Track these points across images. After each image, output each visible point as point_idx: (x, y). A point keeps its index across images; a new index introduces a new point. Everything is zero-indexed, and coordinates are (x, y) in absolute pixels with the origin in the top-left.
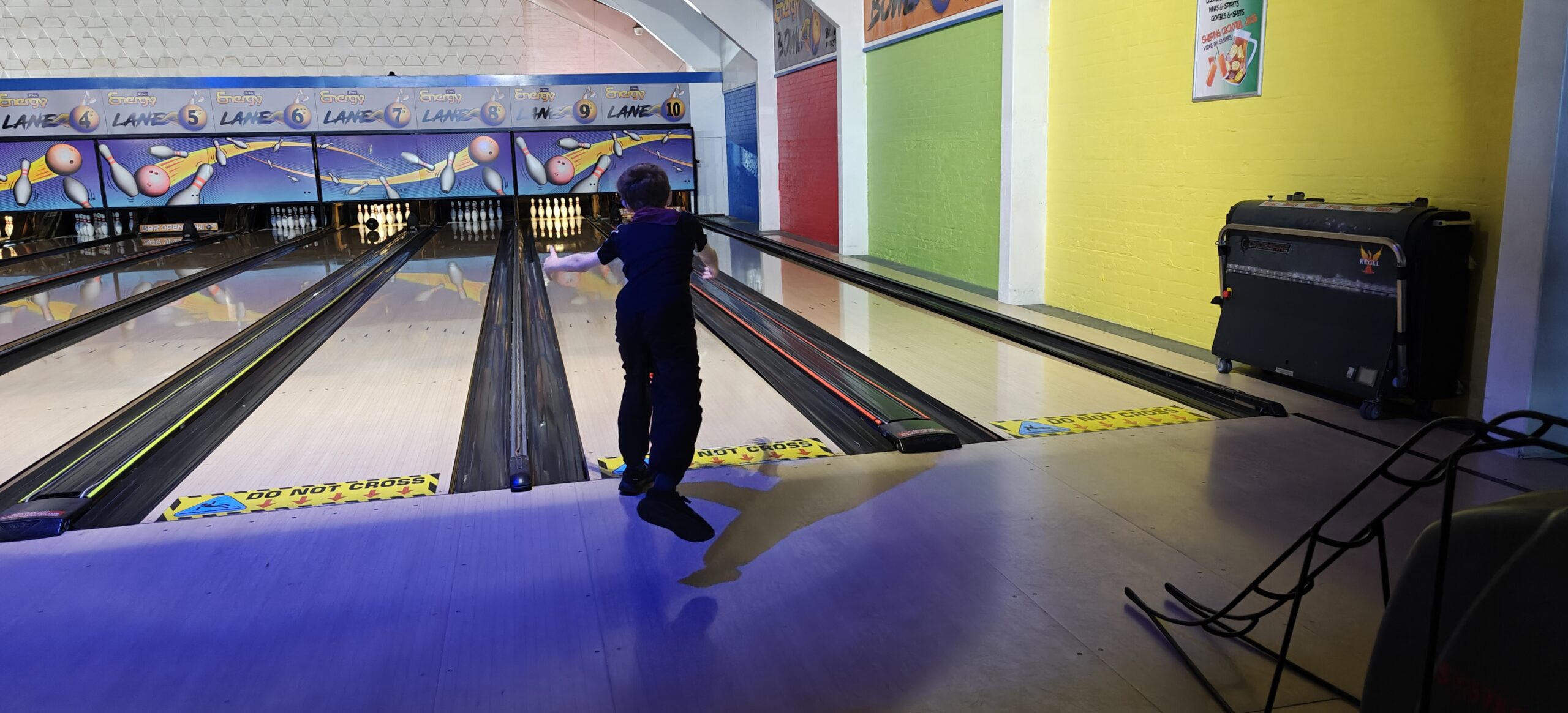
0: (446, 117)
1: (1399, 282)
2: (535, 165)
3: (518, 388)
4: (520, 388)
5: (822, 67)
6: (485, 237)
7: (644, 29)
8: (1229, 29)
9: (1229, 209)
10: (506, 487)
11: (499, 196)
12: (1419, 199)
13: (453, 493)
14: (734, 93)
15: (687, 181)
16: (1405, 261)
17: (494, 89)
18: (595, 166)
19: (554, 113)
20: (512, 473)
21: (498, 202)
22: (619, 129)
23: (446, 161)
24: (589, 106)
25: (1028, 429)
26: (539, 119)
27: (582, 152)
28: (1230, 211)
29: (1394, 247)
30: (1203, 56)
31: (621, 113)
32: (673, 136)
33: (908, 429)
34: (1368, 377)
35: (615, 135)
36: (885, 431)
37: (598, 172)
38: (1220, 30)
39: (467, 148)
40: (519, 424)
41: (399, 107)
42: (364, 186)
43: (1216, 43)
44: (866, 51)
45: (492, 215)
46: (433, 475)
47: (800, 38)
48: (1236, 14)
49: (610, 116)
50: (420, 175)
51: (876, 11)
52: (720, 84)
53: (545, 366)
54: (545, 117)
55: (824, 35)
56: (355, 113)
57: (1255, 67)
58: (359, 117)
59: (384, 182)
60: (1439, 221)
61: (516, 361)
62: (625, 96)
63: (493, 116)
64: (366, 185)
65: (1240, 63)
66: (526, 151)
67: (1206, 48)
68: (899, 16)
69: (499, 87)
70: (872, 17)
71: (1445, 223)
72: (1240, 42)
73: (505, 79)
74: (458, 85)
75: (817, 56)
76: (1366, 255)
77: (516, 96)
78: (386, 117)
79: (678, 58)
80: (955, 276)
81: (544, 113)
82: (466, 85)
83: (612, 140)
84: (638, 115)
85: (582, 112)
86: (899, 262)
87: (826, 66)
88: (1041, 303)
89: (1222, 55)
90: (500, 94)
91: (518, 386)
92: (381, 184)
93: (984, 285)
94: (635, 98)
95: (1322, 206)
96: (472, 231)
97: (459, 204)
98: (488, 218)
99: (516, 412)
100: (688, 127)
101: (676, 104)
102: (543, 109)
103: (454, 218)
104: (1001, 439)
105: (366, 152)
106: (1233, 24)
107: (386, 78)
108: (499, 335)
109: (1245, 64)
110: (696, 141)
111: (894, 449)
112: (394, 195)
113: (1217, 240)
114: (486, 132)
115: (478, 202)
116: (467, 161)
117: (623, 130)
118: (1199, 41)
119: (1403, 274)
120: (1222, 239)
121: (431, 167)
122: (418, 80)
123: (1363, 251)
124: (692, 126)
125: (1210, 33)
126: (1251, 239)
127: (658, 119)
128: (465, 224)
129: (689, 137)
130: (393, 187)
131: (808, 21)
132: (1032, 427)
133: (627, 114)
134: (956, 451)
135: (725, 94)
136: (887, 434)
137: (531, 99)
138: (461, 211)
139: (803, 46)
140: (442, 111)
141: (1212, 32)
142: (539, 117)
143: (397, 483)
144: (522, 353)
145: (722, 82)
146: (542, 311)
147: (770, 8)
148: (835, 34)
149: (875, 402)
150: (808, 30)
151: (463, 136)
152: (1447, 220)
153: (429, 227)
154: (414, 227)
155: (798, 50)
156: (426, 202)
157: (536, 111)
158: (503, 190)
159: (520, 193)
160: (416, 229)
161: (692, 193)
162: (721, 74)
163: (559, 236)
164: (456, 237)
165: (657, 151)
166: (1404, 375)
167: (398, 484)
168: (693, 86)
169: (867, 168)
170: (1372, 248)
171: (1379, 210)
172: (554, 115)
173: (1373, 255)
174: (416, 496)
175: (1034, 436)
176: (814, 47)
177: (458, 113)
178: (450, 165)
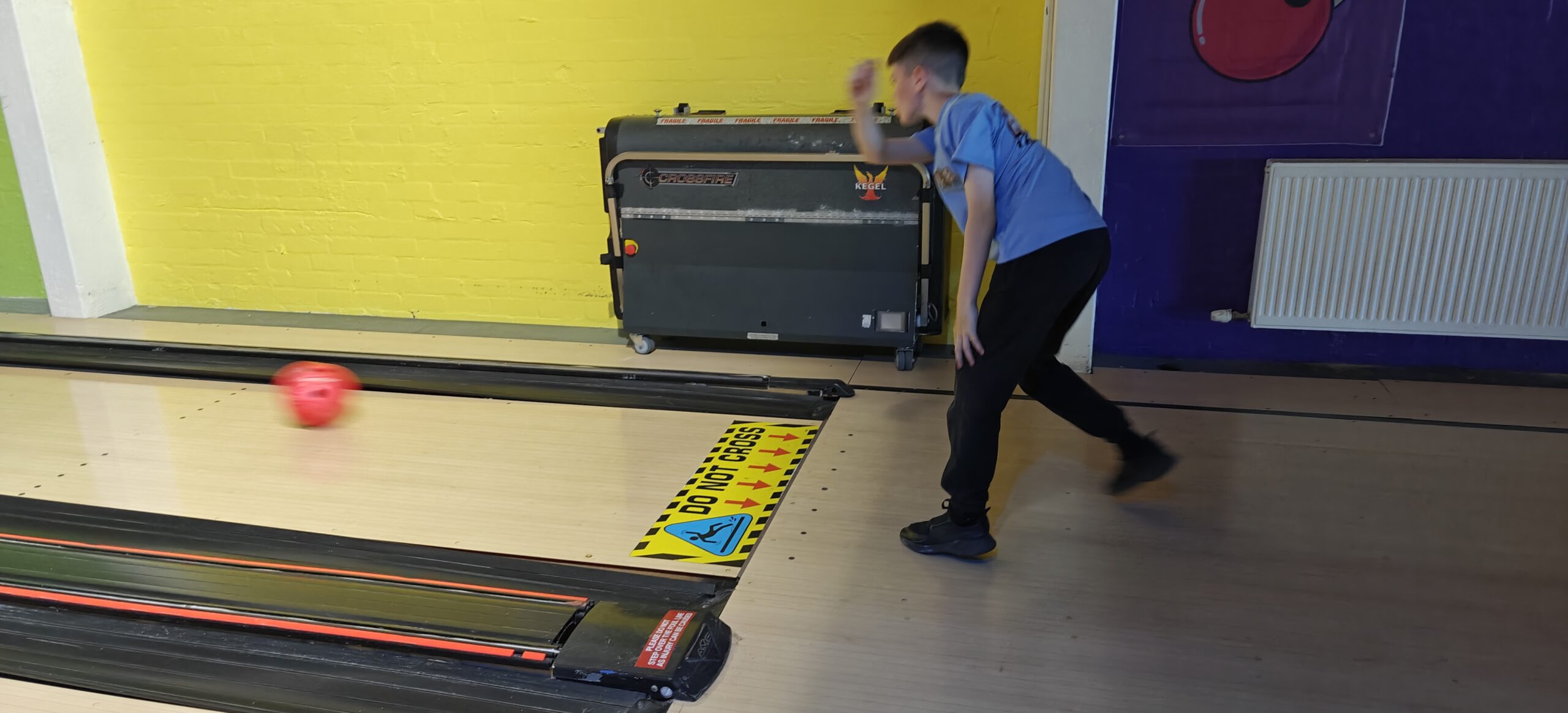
1: (924, 206)
34: (893, 322)
76: (865, 178)
88: (134, 305)
119: (927, 195)
120: (606, 175)
123: (858, 174)
126: (661, 171)
132: (701, 535)
173: (874, 176)
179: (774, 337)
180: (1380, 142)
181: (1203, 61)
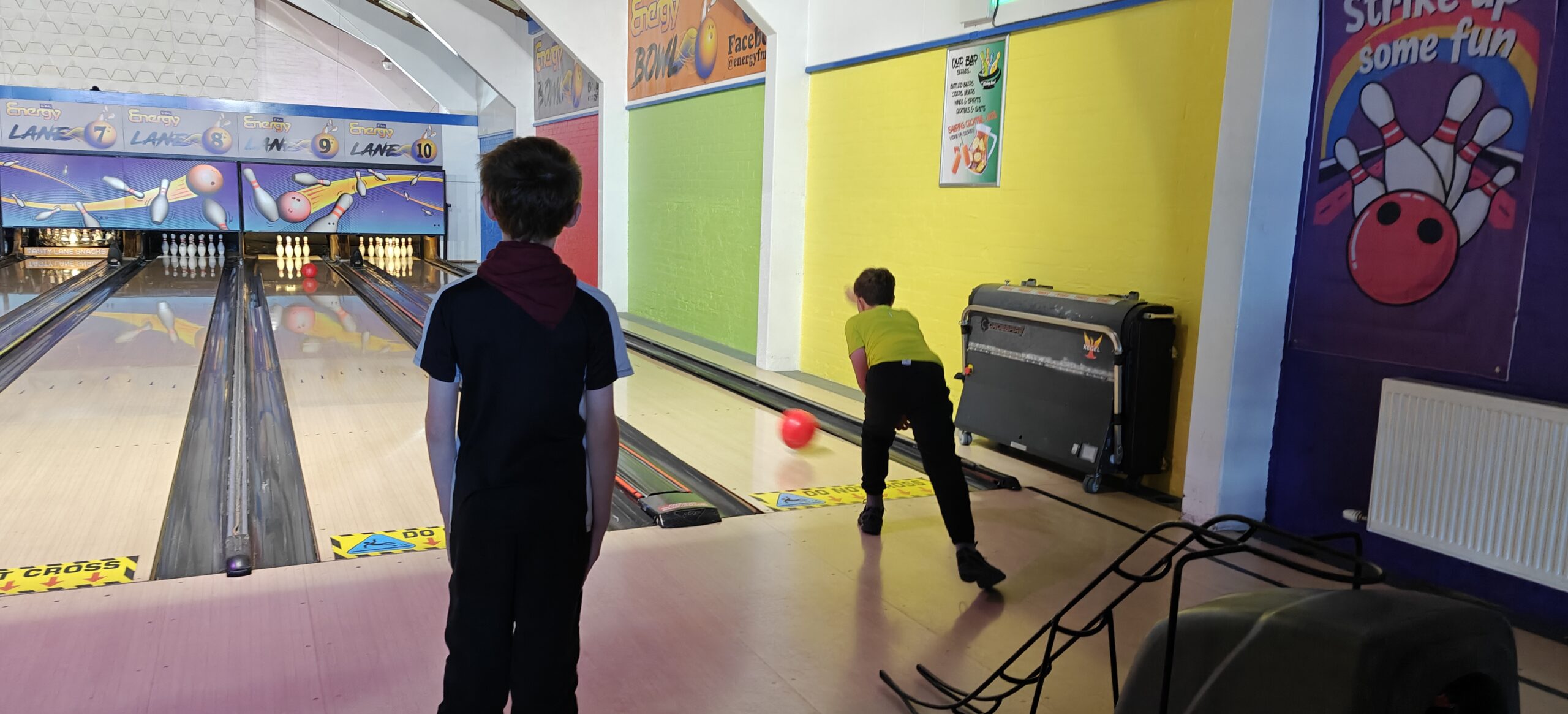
0: (160, 141)
1: (1116, 368)
2: (265, 199)
3: (239, 455)
4: (241, 454)
5: (583, 120)
6: (203, 275)
7: (394, 65)
8: (972, 122)
9: (971, 291)
10: (221, 570)
11: (221, 231)
12: (1132, 293)
13: (155, 580)
14: (490, 138)
15: (437, 226)
16: (1121, 349)
17: (216, 112)
18: (335, 205)
19: (289, 145)
20: (229, 555)
21: (221, 237)
22: (364, 167)
23: (158, 188)
24: (330, 141)
25: (785, 501)
26: (272, 150)
27: (320, 189)
28: (972, 292)
29: (1113, 336)
30: (949, 145)
31: (366, 150)
32: (423, 178)
33: (669, 503)
34: (1089, 453)
35: (358, 173)
36: (645, 505)
37: (339, 211)
38: (965, 123)
39: (185, 176)
40: (238, 497)
41: (102, 126)
42: (55, 211)
43: (961, 134)
44: (629, 108)
45: (212, 251)
46: (131, 558)
47: (561, 90)
48: (978, 109)
49: (353, 153)
50: (126, 203)
51: (640, 71)
52: (475, 129)
53: (270, 423)
54: (278, 149)
55: (586, 89)
56: (48, 130)
57: (994, 159)
58: (53, 134)
59: (81, 208)
60: (1149, 314)
61: (237, 422)
62: (370, 133)
63: (217, 144)
64: (58, 210)
65: (982, 154)
66: (256, 184)
67: (952, 138)
68: (663, 77)
69: (224, 113)
70: (635, 76)
71: (1153, 316)
72: (982, 135)
73: (233, 104)
74: (176, 106)
75: (578, 108)
76: (1089, 341)
77: (245, 123)
78: (86, 136)
79: (430, 97)
80: (714, 339)
81: (277, 144)
82: (186, 107)
83: (356, 178)
84: (385, 154)
85: (322, 146)
86: (659, 321)
87: (588, 119)
88: (796, 369)
89: (966, 147)
90: (226, 119)
91: (239, 451)
92: (77, 210)
93: (743, 349)
94: (382, 136)
95: (1051, 294)
96: (188, 268)
97: (173, 236)
98: (207, 254)
99: (235, 483)
100: (439, 169)
101: (428, 145)
102: (276, 140)
103: (166, 252)
104: (760, 512)
105: (59, 173)
106: (976, 118)
107: (88, 93)
108: (219, 389)
109: (985, 157)
110: (448, 184)
111: (655, 524)
112: (92, 222)
113: (960, 319)
114: (207, 161)
115: (197, 236)
116: (184, 190)
117: (368, 168)
118: (946, 131)
119: (1120, 360)
120: (965, 319)
121: (140, 194)
122: (127, 98)
123: (1086, 337)
124: (443, 169)
125: (955, 124)
126: (990, 320)
127: (408, 160)
128: (179, 259)
129: (441, 180)
130: (93, 214)
131: (570, 73)
132: (789, 500)
133: (373, 153)
134: (715, 525)
135: (480, 139)
136: (647, 509)
137: (262, 128)
138: (174, 245)
139: (565, 99)
140: (155, 134)
141: (958, 123)
142: (271, 148)
143: (84, 568)
144: (244, 412)
145: (478, 126)
146: (269, 363)
147: (531, 56)
148: (597, 88)
149: (634, 474)
150: (570, 83)
151: (180, 163)
152: (1155, 313)
153: (135, 261)
154: (115, 261)
155: (559, 101)
156: (131, 233)
157: (268, 142)
158: (226, 224)
159: (246, 229)
160: (119, 263)
161: (442, 238)
162: (477, 118)
163: (291, 276)
164: (167, 273)
165: (404, 192)
166: (1119, 452)
167: (86, 570)
168: (445, 128)
169: (627, 225)
170: (1094, 335)
171: (1099, 300)
172: (289, 147)
173: (1095, 341)
174: (108, 584)
175: (791, 509)
176: (576, 99)
177: (174, 137)
178: (163, 194)
179: (1023, 448)
180: (1505, 377)
181: (1354, 282)
